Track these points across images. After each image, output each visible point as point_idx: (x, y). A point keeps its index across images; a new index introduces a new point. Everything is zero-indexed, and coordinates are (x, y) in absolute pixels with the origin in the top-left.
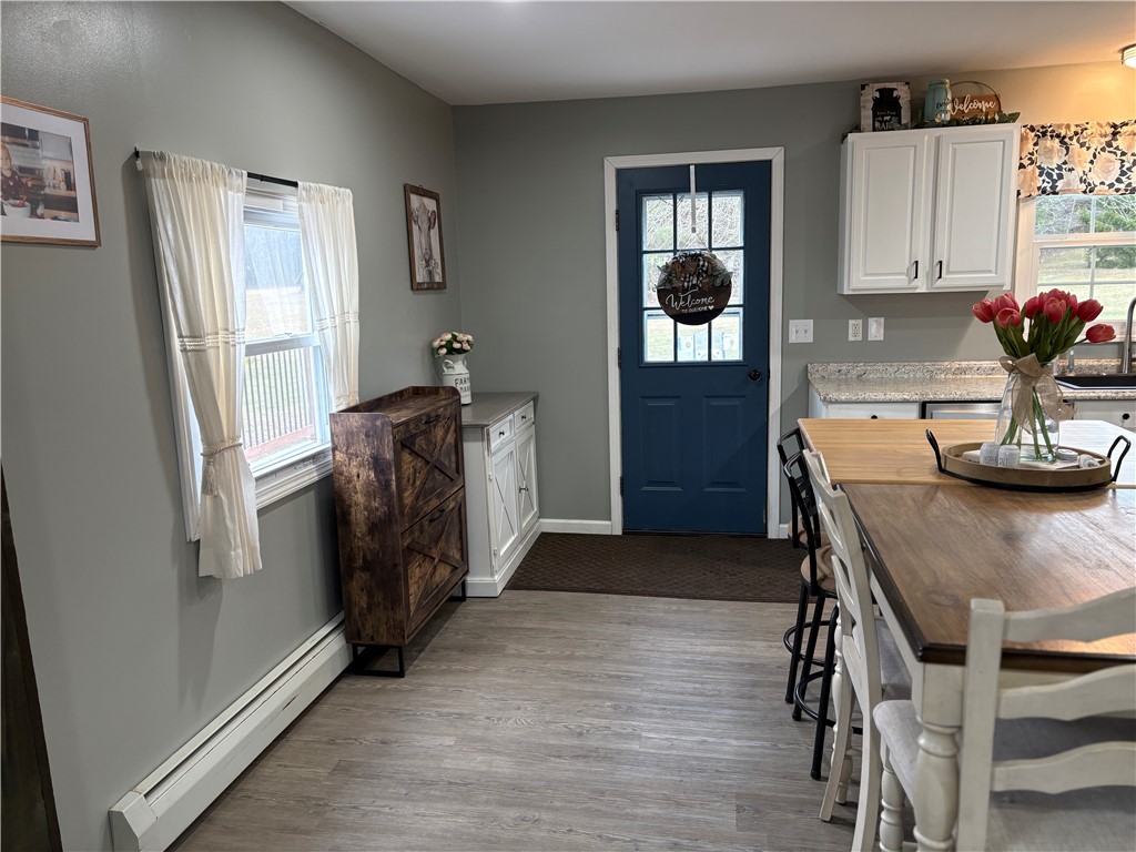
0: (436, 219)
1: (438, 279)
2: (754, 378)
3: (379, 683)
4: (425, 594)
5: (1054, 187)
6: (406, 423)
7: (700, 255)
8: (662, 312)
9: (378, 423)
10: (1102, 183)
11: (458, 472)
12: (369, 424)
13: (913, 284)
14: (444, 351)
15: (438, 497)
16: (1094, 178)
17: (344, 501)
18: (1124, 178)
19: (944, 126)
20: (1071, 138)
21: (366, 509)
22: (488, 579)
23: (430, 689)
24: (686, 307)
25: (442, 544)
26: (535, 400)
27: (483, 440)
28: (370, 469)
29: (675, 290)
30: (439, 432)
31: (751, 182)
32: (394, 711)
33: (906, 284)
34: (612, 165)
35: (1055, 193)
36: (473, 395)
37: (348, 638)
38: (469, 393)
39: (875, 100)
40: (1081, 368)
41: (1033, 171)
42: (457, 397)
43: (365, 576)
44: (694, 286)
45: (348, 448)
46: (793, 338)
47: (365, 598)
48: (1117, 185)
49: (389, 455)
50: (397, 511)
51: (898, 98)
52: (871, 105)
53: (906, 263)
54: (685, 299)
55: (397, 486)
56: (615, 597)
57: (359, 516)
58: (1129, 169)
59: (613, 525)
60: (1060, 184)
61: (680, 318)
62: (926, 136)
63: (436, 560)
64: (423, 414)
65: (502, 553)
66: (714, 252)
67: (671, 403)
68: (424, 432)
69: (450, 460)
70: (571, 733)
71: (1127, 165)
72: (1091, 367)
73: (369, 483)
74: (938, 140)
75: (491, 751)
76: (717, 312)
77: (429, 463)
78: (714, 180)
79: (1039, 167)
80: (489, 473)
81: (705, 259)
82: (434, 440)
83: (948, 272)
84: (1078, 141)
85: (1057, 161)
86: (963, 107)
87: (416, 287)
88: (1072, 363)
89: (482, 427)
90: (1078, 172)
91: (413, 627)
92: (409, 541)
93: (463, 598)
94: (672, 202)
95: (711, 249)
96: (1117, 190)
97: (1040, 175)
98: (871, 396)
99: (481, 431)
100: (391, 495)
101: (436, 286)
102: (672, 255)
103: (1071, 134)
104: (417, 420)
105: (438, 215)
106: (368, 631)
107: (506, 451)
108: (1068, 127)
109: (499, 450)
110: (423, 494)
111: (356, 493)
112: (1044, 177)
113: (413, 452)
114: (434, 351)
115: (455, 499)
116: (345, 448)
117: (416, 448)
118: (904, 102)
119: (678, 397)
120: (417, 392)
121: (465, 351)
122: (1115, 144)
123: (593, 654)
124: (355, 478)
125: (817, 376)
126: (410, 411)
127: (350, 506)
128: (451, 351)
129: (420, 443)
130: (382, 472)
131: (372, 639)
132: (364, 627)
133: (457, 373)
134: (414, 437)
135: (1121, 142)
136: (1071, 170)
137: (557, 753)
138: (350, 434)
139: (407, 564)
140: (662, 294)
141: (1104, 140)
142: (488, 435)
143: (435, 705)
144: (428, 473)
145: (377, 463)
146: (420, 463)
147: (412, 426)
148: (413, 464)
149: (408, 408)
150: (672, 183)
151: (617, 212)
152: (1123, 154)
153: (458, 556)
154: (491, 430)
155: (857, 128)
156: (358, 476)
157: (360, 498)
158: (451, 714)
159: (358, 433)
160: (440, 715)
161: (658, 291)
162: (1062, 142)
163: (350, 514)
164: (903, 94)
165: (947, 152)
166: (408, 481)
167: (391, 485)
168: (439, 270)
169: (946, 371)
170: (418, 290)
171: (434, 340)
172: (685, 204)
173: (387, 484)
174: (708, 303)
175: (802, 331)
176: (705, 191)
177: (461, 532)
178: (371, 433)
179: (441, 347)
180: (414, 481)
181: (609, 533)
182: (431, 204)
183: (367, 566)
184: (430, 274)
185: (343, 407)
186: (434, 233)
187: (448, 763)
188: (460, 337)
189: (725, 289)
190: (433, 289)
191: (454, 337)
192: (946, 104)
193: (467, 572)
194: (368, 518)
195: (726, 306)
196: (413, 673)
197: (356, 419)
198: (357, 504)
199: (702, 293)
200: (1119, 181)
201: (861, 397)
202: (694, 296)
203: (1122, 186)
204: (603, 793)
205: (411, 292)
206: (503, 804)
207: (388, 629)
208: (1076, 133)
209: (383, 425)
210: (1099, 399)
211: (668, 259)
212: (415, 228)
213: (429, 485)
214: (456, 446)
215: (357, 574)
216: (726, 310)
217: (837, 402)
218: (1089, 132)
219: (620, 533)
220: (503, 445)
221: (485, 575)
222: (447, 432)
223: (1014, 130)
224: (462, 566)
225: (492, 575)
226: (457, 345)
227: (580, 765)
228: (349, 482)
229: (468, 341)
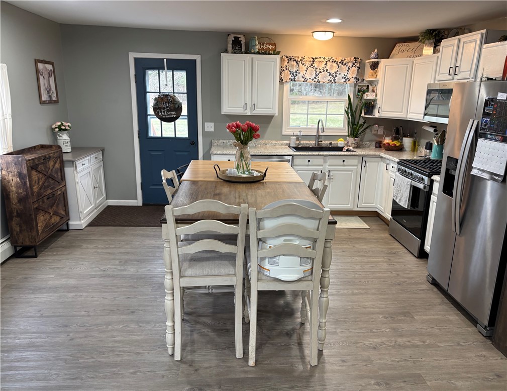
0: (52, 73)
1: (54, 99)
2: (192, 144)
3: (26, 260)
4: (47, 226)
5: (294, 79)
6: (33, 160)
7: (169, 95)
8: (155, 116)
9: (20, 159)
10: (310, 79)
11: (62, 179)
12: (16, 160)
13: (246, 111)
14: (57, 130)
15: (51, 189)
16: (307, 76)
17: (7, 190)
18: (317, 77)
19: (255, 54)
20: (299, 62)
21: (16, 193)
22: (78, 222)
23: (47, 261)
24: (165, 115)
25: (54, 208)
26: (103, 151)
27: (73, 167)
28: (17, 177)
29: (160, 108)
30: (51, 164)
31: (189, 67)
32: (31, 268)
33: (243, 112)
34: (132, 56)
35: (295, 81)
36: (72, 148)
37: (12, 244)
38: (70, 147)
39: (233, 41)
40: (304, 144)
41: (287, 73)
42: (60, 149)
43: (18, 219)
44: (167, 107)
45: (7, 169)
46: (206, 130)
47: (18, 228)
48: (315, 80)
49: (25, 172)
50: (30, 194)
51: (241, 41)
52: (231, 42)
53: (243, 104)
54: (164, 112)
55: (30, 184)
56: (132, 227)
57: (14, 196)
58: (318, 74)
59: (139, 202)
60: (296, 78)
61: (163, 119)
62: (248, 57)
63: (52, 214)
64: (42, 156)
65: (85, 212)
66: (175, 94)
67: (160, 153)
68: (42, 163)
69: (57, 175)
70: (101, 270)
71: (318, 73)
72: (307, 144)
73: (17, 183)
74: (252, 58)
75: (68, 278)
76: (177, 118)
77: (46, 175)
78: (174, 66)
79: (290, 71)
80: (77, 180)
81: (171, 97)
82: (48, 166)
83: (257, 108)
84: (301, 63)
85: (295, 69)
86: (264, 47)
87: (42, 103)
88: (300, 142)
89: (73, 162)
90: (301, 74)
91: (41, 239)
92: (36, 205)
93: (68, 230)
94: (158, 72)
95: (174, 93)
96: (315, 81)
97: (290, 74)
98: (228, 152)
99: (72, 163)
100: (27, 187)
101: (53, 102)
102: (159, 94)
103: (299, 60)
104: (39, 158)
105: (54, 71)
106: (21, 240)
107: (86, 171)
108: (298, 57)
109: (82, 171)
110: (44, 187)
111: (12, 187)
112: (291, 75)
113: (37, 171)
114: (53, 129)
115: (60, 190)
116: (6, 170)
117: (39, 169)
118: (243, 42)
119: (163, 151)
120: (42, 147)
121: (67, 130)
122: (313, 65)
123: (117, 246)
124: (11, 181)
125: (216, 144)
126: (36, 155)
127: (10, 192)
128: (61, 130)
129: (41, 167)
130: (23, 178)
131: (22, 243)
132: (19, 239)
133: (64, 139)
134: (37, 165)
135: (315, 64)
136: (299, 73)
137: (94, 276)
138: (8, 164)
139: (36, 215)
140: (155, 109)
141: (310, 63)
142: (76, 165)
143: (48, 266)
144: (46, 180)
145: (20, 175)
146: (41, 176)
147: (36, 161)
148: (38, 175)
149: (36, 153)
150: (157, 65)
151: (135, 75)
152: (316, 69)
153: (63, 213)
154: (77, 163)
155: (226, 51)
156: (12, 180)
157: (14, 189)
158: (55, 268)
159: (11, 163)
160: (50, 268)
161: (154, 108)
162: (297, 63)
163: (9, 195)
164: (242, 39)
165: (256, 63)
166: (36, 182)
167: (26, 184)
168: (55, 95)
169: (261, 144)
170: (43, 103)
171: (52, 125)
172: (163, 74)
173: (25, 184)
174: (173, 114)
175: (210, 127)
176: (170, 70)
177: (65, 203)
178: (17, 163)
179: (56, 128)
180: (39, 183)
181: (137, 205)
182: (50, 67)
183: (18, 215)
184: (50, 97)
185: (6, 153)
186: (52, 80)
187: (50, 283)
188: (65, 124)
189: (179, 109)
190: (51, 103)
191: (62, 124)
192: (256, 46)
193: (69, 219)
194: (18, 197)
195: (180, 115)
196: (40, 256)
197: (10, 158)
198: (12, 191)
199: (170, 110)
200: (315, 78)
201: (224, 153)
202: (168, 111)
203: (316, 80)
204: (107, 286)
205: (40, 104)
206: (68, 292)
207: (29, 239)
208: (301, 60)
209: (22, 160)
210: (301, 155)
211: (157, 95)
212: (41, 78)
213: (46, 184)
214: (61, 169)
215: (14, 219)
216: (181, 117)
217: (216, 154)
218: (305, 60)
219: (141, 205)
220: (83, 170)
221: (77, 221)
222: (55, 163)
223: (278, 57)
224: (66, 216)
225: (80, 221)
226: (63, 127)
227: (101, 279)
228: (9, 182)
229: (68, 126)
